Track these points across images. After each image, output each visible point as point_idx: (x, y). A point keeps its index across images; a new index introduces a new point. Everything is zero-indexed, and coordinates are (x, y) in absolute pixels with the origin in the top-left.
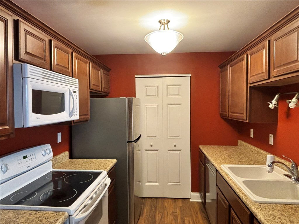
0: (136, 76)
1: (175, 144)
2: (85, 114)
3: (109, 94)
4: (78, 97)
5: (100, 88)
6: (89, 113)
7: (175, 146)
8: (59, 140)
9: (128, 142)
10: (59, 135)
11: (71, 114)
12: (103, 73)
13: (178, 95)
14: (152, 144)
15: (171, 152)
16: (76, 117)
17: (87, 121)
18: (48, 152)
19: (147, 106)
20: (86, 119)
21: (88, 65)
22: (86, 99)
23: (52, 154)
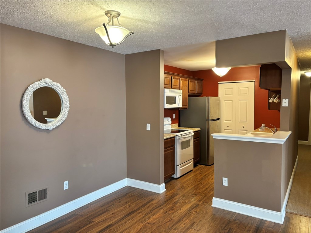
0: (219, 82)
1: (243, 126)
2: (185, 105)
3: (202, 94)
4: (182, 98)
5: (195, 91)
6: (188, 105)
7: (243, 127)
8: (174, 118)
9: (207, 120)
10: (174, 115)
11: (178, 105)
12: (198, 82)
13: (247, 94)
14: (228, 125)
15: (241, 131)
16: (180, 106)
17: (187, 109)
18: (170, 120)
19: (226, 101)
20: (186, 108)
21: (187, 81)
22: (186, 98)
23: (171, 122)
